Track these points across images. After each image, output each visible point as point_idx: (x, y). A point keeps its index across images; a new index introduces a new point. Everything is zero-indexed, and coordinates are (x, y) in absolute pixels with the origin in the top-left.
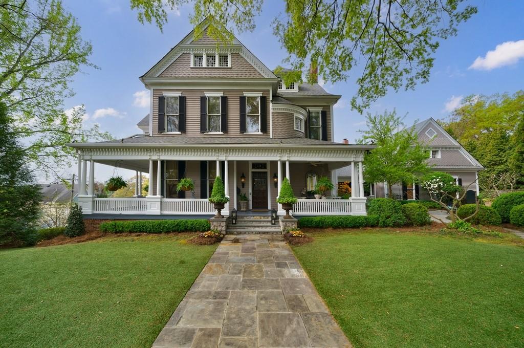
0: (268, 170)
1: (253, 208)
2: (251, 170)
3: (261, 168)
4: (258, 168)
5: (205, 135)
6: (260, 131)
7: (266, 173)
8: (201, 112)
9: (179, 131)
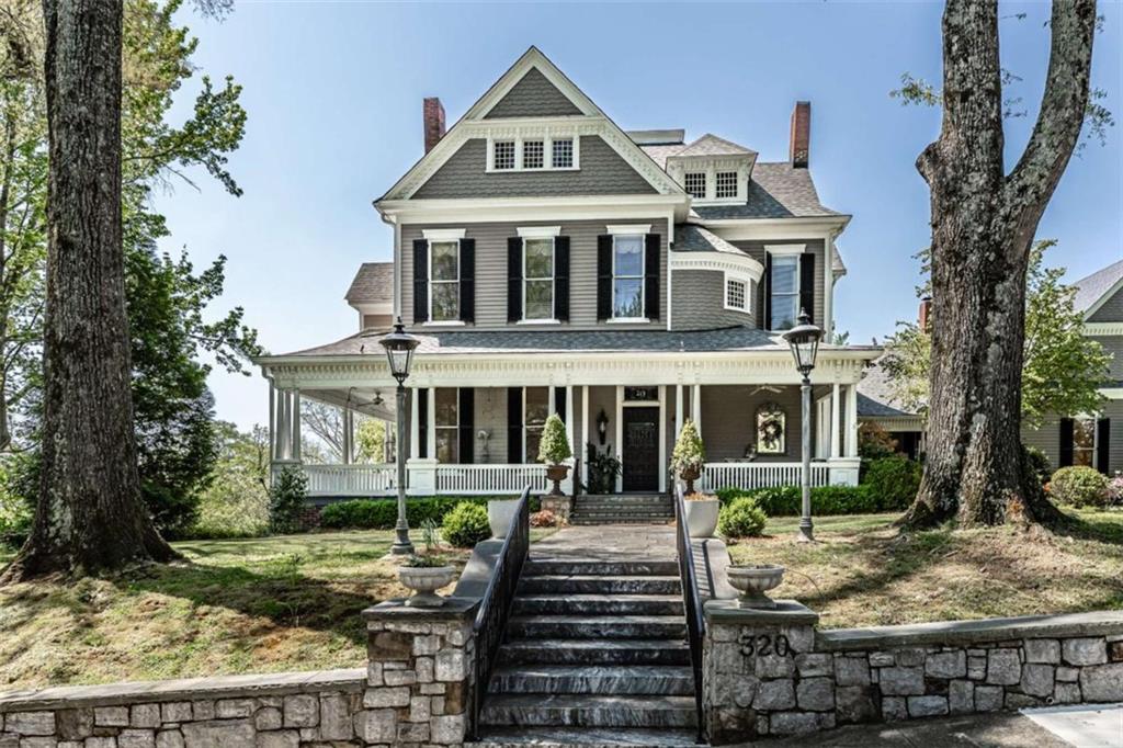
0: (662, 403)
1: (624, 489)
2: (621, 403)
3: (645, 399)
4: (638, 399)
5: (520, 326)
6: (643, 314)
7: (657, 409)
8: (510, 275)
9: (461, 320)
